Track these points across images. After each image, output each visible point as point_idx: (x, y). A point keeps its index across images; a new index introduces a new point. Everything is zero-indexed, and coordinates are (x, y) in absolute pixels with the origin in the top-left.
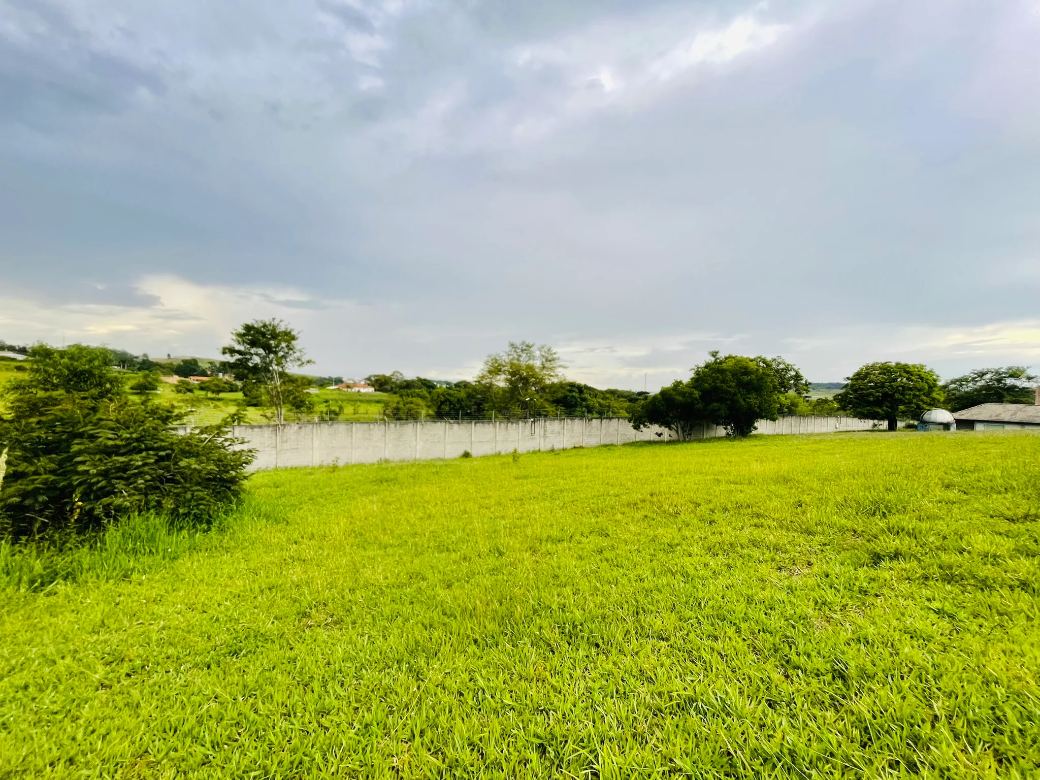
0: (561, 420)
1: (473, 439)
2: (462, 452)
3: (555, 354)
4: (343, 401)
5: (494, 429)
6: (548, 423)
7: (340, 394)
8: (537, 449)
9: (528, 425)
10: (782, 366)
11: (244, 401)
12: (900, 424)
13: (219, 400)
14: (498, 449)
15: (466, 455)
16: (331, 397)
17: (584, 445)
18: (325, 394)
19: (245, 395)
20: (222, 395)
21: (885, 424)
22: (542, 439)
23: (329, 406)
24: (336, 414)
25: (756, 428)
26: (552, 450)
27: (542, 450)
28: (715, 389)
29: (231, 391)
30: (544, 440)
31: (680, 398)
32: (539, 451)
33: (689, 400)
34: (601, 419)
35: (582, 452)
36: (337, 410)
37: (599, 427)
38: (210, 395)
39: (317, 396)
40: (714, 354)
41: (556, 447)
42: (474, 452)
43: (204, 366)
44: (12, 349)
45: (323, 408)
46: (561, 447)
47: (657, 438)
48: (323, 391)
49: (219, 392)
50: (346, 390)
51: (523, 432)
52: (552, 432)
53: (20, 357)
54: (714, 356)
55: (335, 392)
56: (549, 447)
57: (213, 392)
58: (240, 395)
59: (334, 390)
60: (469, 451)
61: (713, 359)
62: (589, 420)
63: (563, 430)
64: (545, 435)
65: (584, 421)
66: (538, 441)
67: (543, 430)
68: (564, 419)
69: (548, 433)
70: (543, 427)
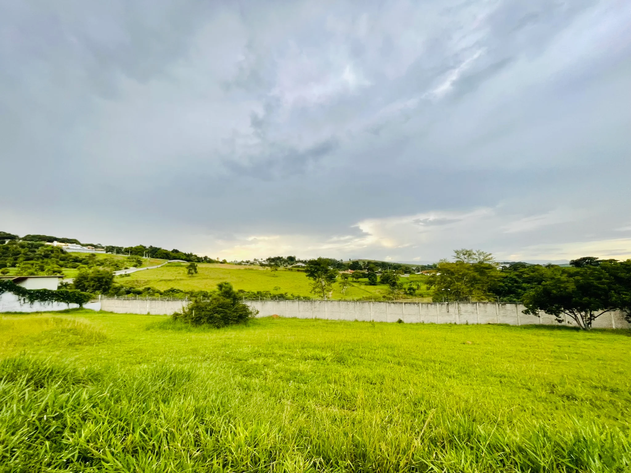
0: (473, 303)
1: (404, 312)
2: (397, 320)
4: (422, 281)
5: (418, 308)
6: (461, 305)
7: (421, 277)
8: (453, 322)
9: (445, 306)
11: (369, 282)
13: (358, 282)
14: (422, 319)
15: (400, 321)
16: (415, 279)
17: (499, 323)
18: (413, 277)
19: (370, 280)
20: (360, 280)
22: (457, 316)
23: (411, 285)
24: (414, 290)
26: (467, 324)
27: (458, 323)
29: (365, 277)
30: (459, 316)
32: (455, 324)
34: (516, 304)
36: (415, 287)
37: (515, 311)
38: (354, 279)
39: (408, 279)
41: (470, 322)
42: (405, 320)
43: (361, 264)
44: (302, 262)
45: (406, 286)
46: (475, 322)
47: (556, 323)
48: (412, 276)
49: (358, 278)
50: (426, 274)
51: (440, 311)
52: (466, 312)
53: (303, 265)
55: (419, 276)
56: (464, 321)
57: (356, 278)
58: (367, 280)
59: (419, 275)
60: (402, 319)
62: (502, 305)
63: (476, 311)
64: (459, 313)
65: (497, 305)
66: (454, 317)
67: (457, 310)
68: (476, 303)
69: (462, 312)
70: (457, 308)
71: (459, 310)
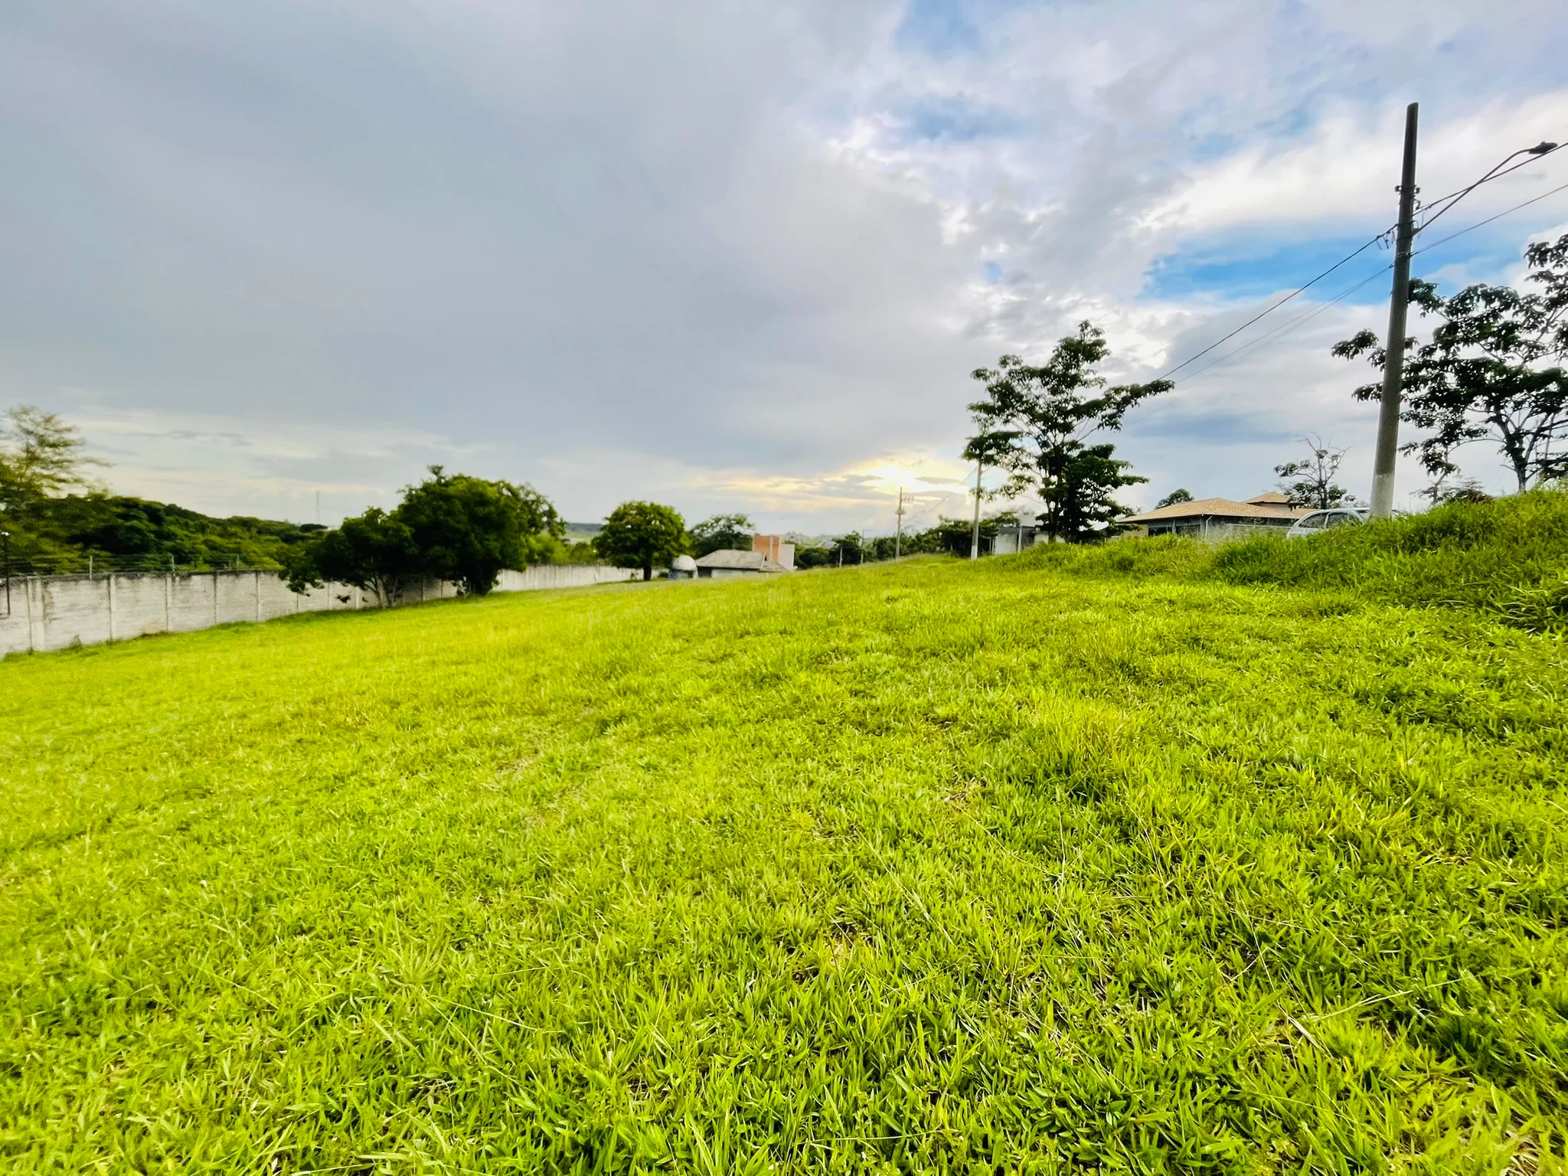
0: (97, 580)
3: (69, 430)
6: (55, 589)
8: (22, 648)
10: (532, 497)
12: (655, 573)
17: (171, 629)
21: (640, 574)
22: (39, 626)
25: (497, 583)
26: (75, 647)
27: (40, 648)
28: (437, 525)
30: (45, 626)
31: (378, 537)
32: (31, 652)
33: (395, 540)
34: (214, 574)
35: (164, 642)
37: (212, 593)
40: (436, 470)
41: (87, 639)
46: (104, 636)
47: (341, 605)
52: (72, 607)
54: (436, 473)
56: (65, 640)
61: (434, 478)
62: (183, 578)
63: (105, 603)
64: (45, 615)
65: (169, 580)
66: (26, 629)
67: (39, 604)
68: (108, 578)
69: (57, 611)
70: (39, 595)
71: (45, 606)
